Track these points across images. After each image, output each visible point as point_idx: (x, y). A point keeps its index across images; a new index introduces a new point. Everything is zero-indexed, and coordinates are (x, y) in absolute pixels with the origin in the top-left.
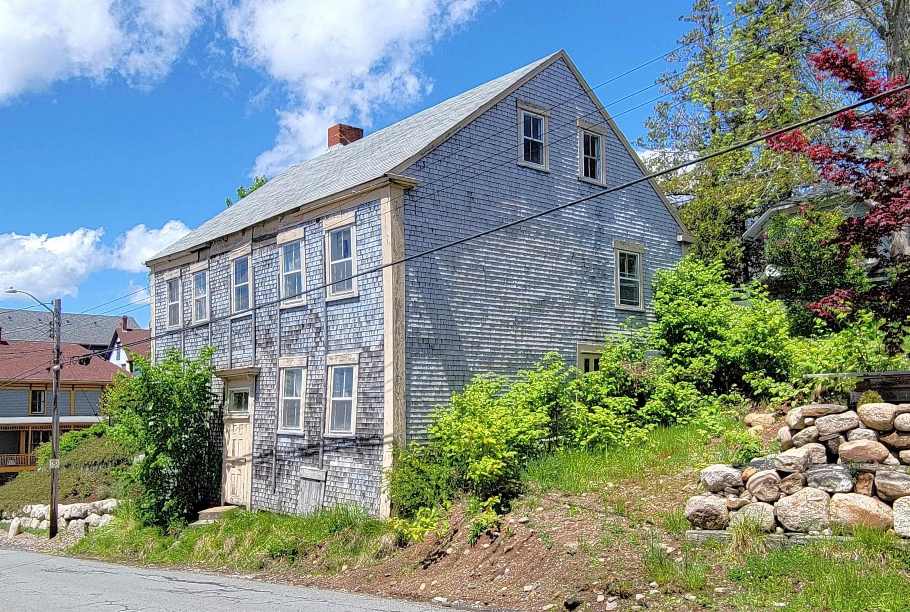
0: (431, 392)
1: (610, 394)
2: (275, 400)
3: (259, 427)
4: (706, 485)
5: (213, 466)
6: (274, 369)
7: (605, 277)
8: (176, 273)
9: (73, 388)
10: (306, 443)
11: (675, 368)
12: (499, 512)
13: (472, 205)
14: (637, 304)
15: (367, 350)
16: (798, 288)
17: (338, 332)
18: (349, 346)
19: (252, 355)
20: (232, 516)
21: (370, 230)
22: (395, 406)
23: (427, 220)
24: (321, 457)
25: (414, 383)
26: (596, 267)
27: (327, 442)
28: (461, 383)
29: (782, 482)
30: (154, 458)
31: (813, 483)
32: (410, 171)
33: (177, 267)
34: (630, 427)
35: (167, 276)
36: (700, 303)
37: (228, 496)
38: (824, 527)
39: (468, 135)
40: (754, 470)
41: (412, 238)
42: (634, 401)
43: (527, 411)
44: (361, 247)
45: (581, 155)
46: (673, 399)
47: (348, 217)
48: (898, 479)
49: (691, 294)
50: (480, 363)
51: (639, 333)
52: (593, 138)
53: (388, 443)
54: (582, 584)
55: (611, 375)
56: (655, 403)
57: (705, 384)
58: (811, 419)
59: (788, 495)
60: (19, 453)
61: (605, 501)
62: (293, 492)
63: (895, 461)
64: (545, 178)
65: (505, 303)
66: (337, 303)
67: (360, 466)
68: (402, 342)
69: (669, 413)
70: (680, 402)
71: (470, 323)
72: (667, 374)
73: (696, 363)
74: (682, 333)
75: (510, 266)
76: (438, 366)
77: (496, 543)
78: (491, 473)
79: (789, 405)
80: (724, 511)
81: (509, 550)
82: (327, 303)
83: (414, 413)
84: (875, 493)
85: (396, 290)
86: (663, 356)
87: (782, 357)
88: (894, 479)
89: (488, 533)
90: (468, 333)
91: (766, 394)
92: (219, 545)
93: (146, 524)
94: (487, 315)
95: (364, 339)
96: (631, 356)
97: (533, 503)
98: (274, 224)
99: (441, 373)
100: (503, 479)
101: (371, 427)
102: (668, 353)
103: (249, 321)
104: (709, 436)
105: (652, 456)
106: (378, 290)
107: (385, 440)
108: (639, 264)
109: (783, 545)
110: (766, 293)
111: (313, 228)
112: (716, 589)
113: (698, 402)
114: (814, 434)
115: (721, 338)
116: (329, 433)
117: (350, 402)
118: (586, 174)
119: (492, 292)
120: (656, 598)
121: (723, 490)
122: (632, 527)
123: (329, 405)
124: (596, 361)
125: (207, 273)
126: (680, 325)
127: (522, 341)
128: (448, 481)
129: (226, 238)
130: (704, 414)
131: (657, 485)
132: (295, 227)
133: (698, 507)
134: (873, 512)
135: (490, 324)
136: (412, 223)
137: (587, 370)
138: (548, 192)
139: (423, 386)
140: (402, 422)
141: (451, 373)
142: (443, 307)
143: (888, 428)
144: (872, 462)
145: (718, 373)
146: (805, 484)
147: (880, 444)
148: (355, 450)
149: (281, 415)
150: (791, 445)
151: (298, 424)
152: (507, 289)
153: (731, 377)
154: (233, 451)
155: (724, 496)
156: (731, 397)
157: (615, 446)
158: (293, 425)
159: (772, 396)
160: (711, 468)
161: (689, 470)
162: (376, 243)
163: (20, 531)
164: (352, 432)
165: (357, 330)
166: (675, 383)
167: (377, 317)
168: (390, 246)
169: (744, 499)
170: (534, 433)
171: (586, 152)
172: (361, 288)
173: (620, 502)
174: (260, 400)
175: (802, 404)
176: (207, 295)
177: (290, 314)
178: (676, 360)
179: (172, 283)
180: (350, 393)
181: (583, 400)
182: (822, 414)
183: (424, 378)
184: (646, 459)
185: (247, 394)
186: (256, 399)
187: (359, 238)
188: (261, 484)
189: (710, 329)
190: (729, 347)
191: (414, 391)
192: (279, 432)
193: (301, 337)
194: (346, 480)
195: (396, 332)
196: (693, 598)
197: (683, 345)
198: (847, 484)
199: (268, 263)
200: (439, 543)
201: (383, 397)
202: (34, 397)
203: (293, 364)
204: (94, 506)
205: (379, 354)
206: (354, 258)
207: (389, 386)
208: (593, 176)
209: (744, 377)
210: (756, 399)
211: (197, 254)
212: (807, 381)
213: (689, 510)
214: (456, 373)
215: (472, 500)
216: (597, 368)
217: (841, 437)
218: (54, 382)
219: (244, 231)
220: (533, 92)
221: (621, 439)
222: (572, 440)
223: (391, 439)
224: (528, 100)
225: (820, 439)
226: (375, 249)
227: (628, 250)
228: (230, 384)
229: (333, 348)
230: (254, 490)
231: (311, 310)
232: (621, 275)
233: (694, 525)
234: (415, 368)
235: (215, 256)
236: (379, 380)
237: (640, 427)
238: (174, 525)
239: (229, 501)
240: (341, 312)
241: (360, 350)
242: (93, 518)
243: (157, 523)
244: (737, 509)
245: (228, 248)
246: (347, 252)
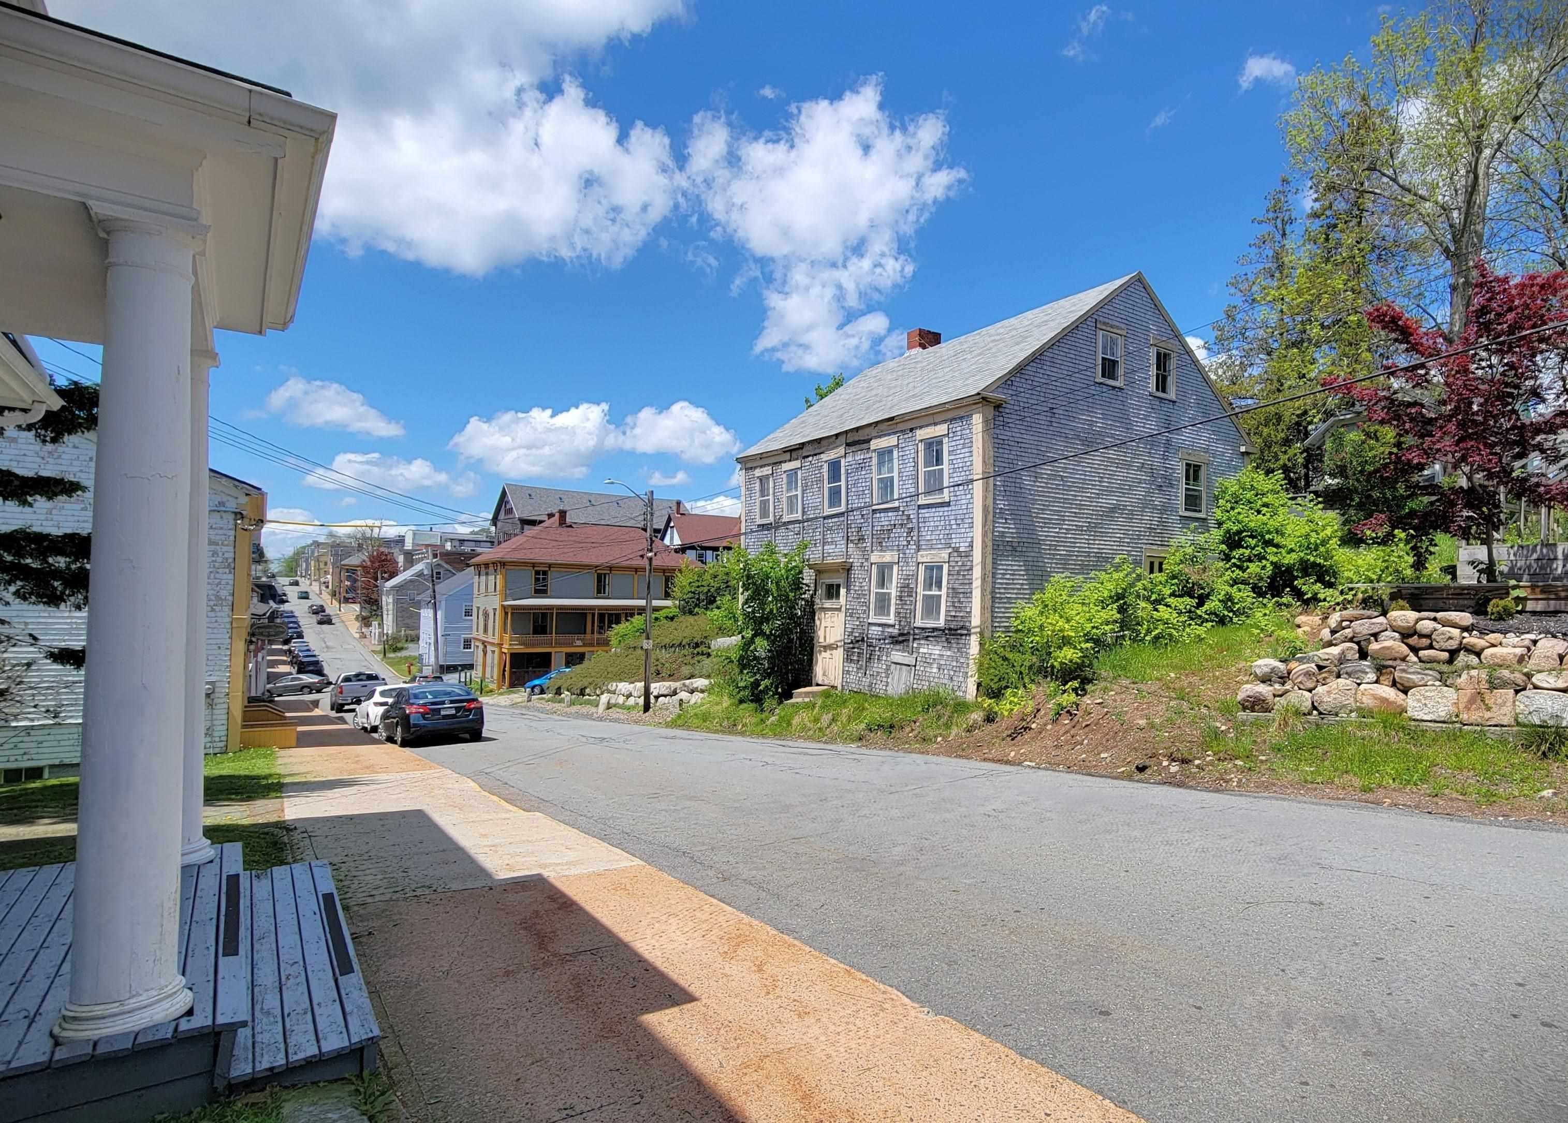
0: (1013, 589)
1: (1173, 595)
2: (867, 592)
3: (851, 616)
4: (1256, 676)
5: (805, 650)
6: (865, 564)
7: (1171, 485)
8: (767, 471)
9: (636, 572)
10: (896, 631)
11: (1233, 572)
12: (1077, 695)
13: (1053, 420)
14: (1200, 511)
15: (956, 550)
16: (1352, 500)
17: (929, 533)
18: (940, 546)
19: (844, 550)
20: (826, 695)
21: (962, 442)
22: (982, 601)
23: (1014, 434)
24: (911, 644)
25: (999, 581)
26: (1164, 477)
27: (917, 631)
28: (1039, 582)
29: (1320, 674)
30: (752, 641)
31: (1345, 676)
32: (1000, 390)
33: (768, 465)
34: (1190, 625)
35: (758, 473)
36: (1259, 512)
37: (819, 676)
38: (1351, 711)
39: (1051, 355)
40: (1298, 663)
41: (1001, 451)
42: (1194, 602)
43: (1099, 608)
44: (953, 457)
45: (1153, 371)
46: (1230, 600)
47: (942, 429)
48: (1413, 673)
49: (1251, 503)
50: (1056, 564)
51: (1201, 539)
52: (1165, 355)
53: (975, 633)
54: (1150, 753)
55: (1174, 577)
56: (1214, 604)
57: (1261, 588)
58: (1348, 623)
59: (1324, 685)
60: (585, 633)
61: (1169, 688)
62: (883, 675)
63: (1415, 659)
64: (1119, 394)
65: (1080, 509)
66: (929, 506)
67: (949, 653)
68: (990, 544)
69: (1226, 613)
70: (1237, 603)
71: (1049, 528)
72: (1226, 578)
73: (1253, 568)
74: (1241, 540)
75: (1085, 475)
76: (1020, 566)
77: (1076, 719)
78: (1071, 661)
79: (1334, 609)
80: (1270, 697)
81: (1087, 726)
82: (919, 506)
83: (998, 608)
84: (1394, 684)
85: (985, 498)
86: (1223, 560)
87: (1331, 566)
88: (1410, 673)
89: (1068, 712)
90: (1046, 536)
91: (1315, 599)
92: (817, 720)
93: (741, 701)
94: (1064, 520)
95: (954, 541)
96: (1193, 560)
97: (1106, 688)
98: (866, 431)
99: (1022, 573)
100: (1080, 666)
101: (959, 619)
102: (1227, 558)
103: (842, 519)
104: (1262, 635)
105: (1209, 652)
106: (969, 496)
107: (973, 631)
108: (1203, 473)
109: (1317, 725)
110: (1320, 506)
111: (906, 436)
112: (1261, 758)
113: (1253, 604)
114: (1350, 635)
115: (1277, 546)
116: (919, 623)
117: (940, 596)
118: (1157, 389)
119: (1069, 499)
120: (1211, 763)
121: (1270, 680)
122: (1192, 709)
123: (920, 598)
124: (1161, 564)
125: (799, 472)
126: (1239, 532)
127: (1094, 544)
128: (1030, 667)
129: (819, 441)
130: (1259, 615)
131: (1214, 676)
132: (889, 435)
133: (1248, 693)
134: (1392, 699)
135: (1066, 529)
136: (1000, 437)
137: (1152, 572)
138: (1121, 407)
139: (1006, 584)
140: (988, 615)
141: (1031, 572)
142: (1026, 513)
143: (1411, 632)
144: (1395, 659)
145: (1273, 578)
146: (1339, 676)
147: (1403, 645)
148: (944, 639)
149: (872, 606)
150: (1330, 644)
151: (888, 614)
152: (1082, 496)
153: (1284, 581)
154: (825, 637)
155: (1271, 685)
156: (1284, 600)
157: (1177, 642)
158: (884, 615)
159: (1320, 601)
160: (1260, 662)
161: (1242, 664)
162: (967, 455)
163: (609, 706)
164: (941, 623)
165: (947, 532)
166: (1232, 586)
167: (967, 521)
168: (981, 458)
169: (1288, 687)
170: (1107, 628)
171: (1158, 368)
172: (952, 494)
173: (1182, 689)
174: (852, 592)
175: (1346, 609)
176: (799, 493)
177: (882, 515)
178: (1235, 565)
179: (763, 480)
180: (940, 588)
181: (1147, 599)
182: (1357, 619)
183: (1008, 576)
184: (1204, 654)
185: (838, 586)
186: (848, 590)
187: (951, 449)
188: (852, 667)
189: (1267, 537)
190: (1284, 554)
191: (999, 588)
192: (870, 621)
193: (892, 535)
194: (935, 666)
195: (984, 535)
196: (1242, 763)
197: (1242, 551)
198: (1372, 676)
199: (861, 466)
200: (1023, 720)
201: (971, 593)
202: (599, 581)
203: (885, 560)
204: (684, 685)
205: (968, 554)
206: (945, 466)
207: (977, 583)
208: (1164, 391)
209: (1296, 582)
210: (1307, 602)
211: (789, 454)
212: (1351, 589)
213: (1241, 696)
214: (1036, 573)
215: (1052, 684)
216: (1161, 570)
217: (1372, 638)
218: (648, 567)
219: (837, 435)
220: (1112, 313)
221: (1182, 636)
222: (1137, 636)
223: (978, 630)
224: (1107, 320)
225: (1355, 639)
226: (966, 459)
227: (1194, 460)
228: (822, 576)
229: (924, 547)
230: (846, 672)
231: (903, 512)
232: (1186, 484)
233: (1244, 708)
234: (1000, 567)
235: (808, 457)
236: (967, 577)
237: (1200, 625)
238: (769, 703)
239: (820, 682)
240: (932, 515)
241: (950, 550)
242: (684, 695)
243: (752, 701)
244: (1281, 696)
245: (823, 449)
246: (939, 461)
